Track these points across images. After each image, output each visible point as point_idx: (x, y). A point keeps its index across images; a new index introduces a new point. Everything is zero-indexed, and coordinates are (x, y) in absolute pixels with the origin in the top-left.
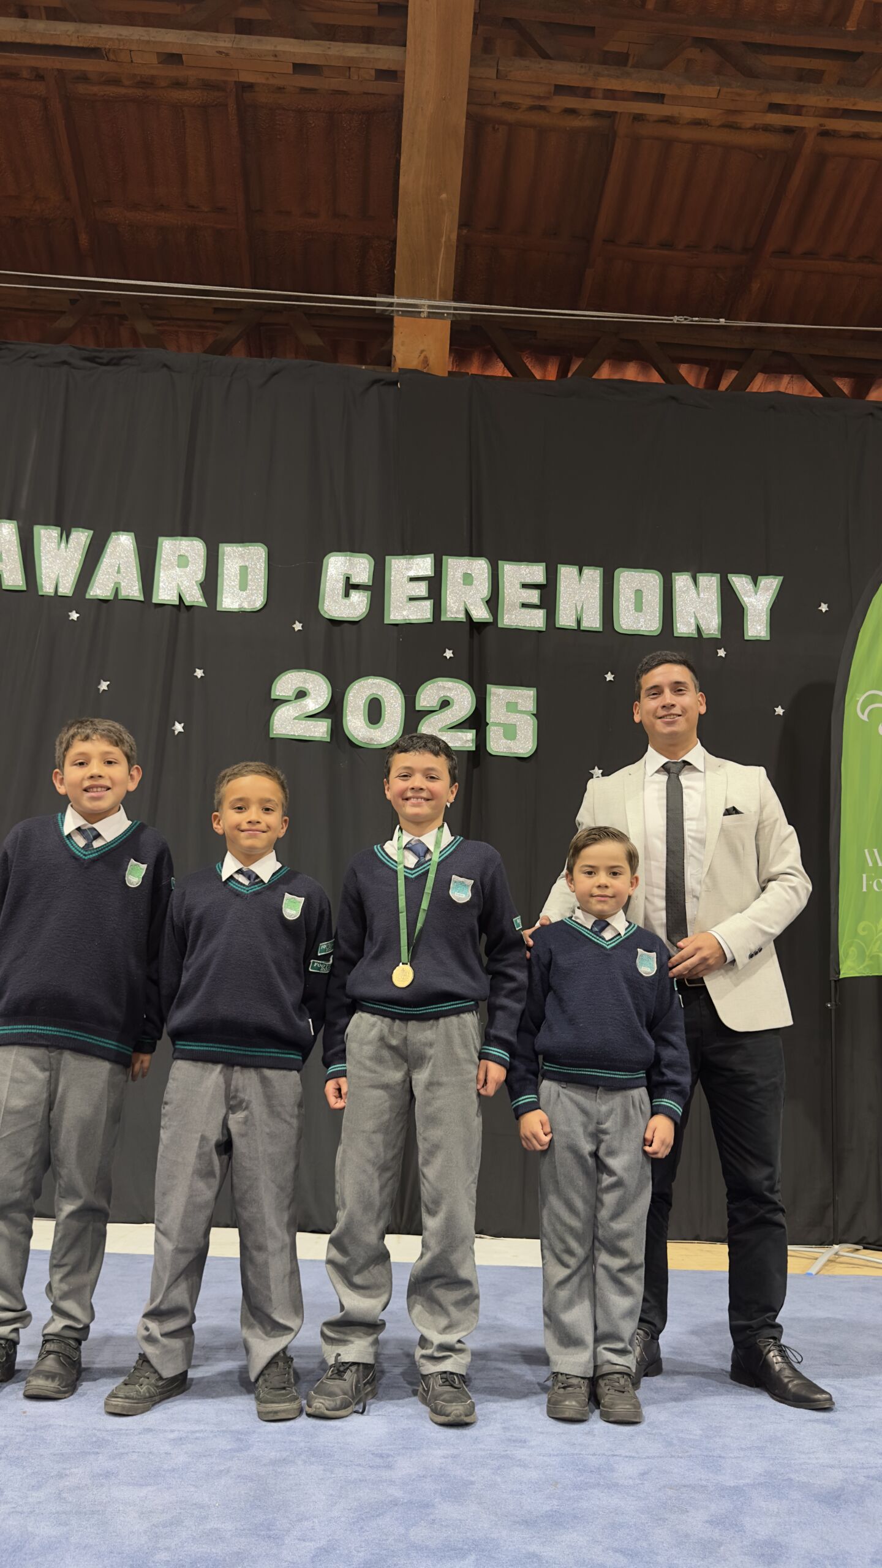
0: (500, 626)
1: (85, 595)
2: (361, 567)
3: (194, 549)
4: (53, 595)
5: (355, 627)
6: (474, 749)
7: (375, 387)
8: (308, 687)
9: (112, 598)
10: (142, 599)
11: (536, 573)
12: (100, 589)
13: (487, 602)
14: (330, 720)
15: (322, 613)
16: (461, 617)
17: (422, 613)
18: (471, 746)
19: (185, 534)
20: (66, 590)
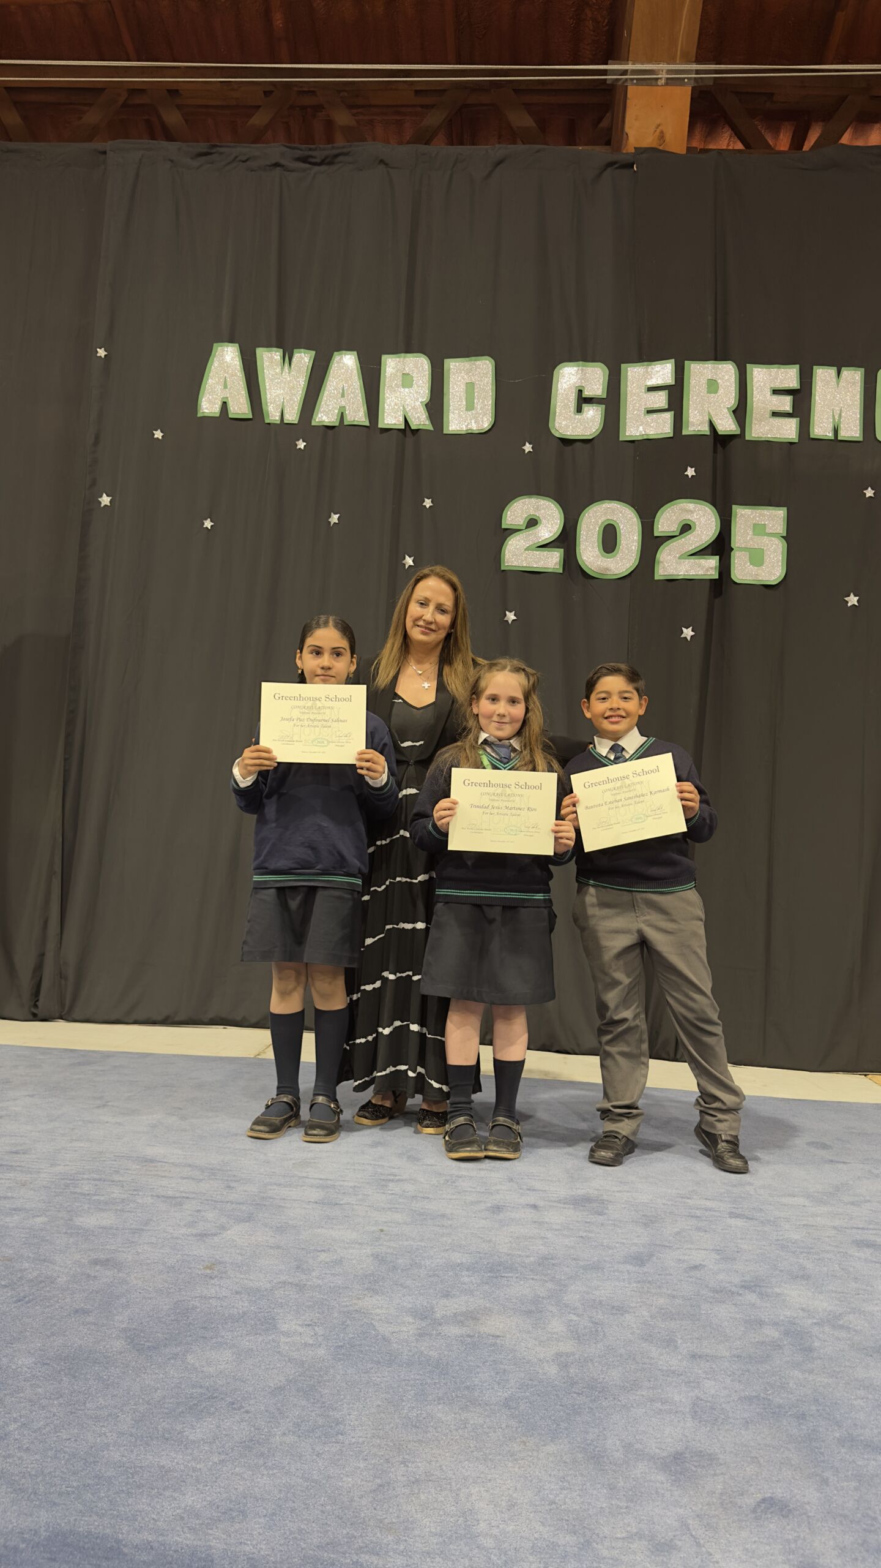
0: (747, 438)
1: (311, 423)
2: (594, 378)
3: (418, 366)
4: (279, 422)
5: (588, 446)
6: (717, 577)
7: (609, 170)
8: (540, 514)
9: (337, 424)
10: (367, 424)
11: (789, 376)
12: (325, 416)
13: (734, 412)
14: (562, 550)
15: (553, 431)
16: (705, 429)
17: (661, 427)
18: (714, 574)
19: (408, 349)
20: (292, 416)
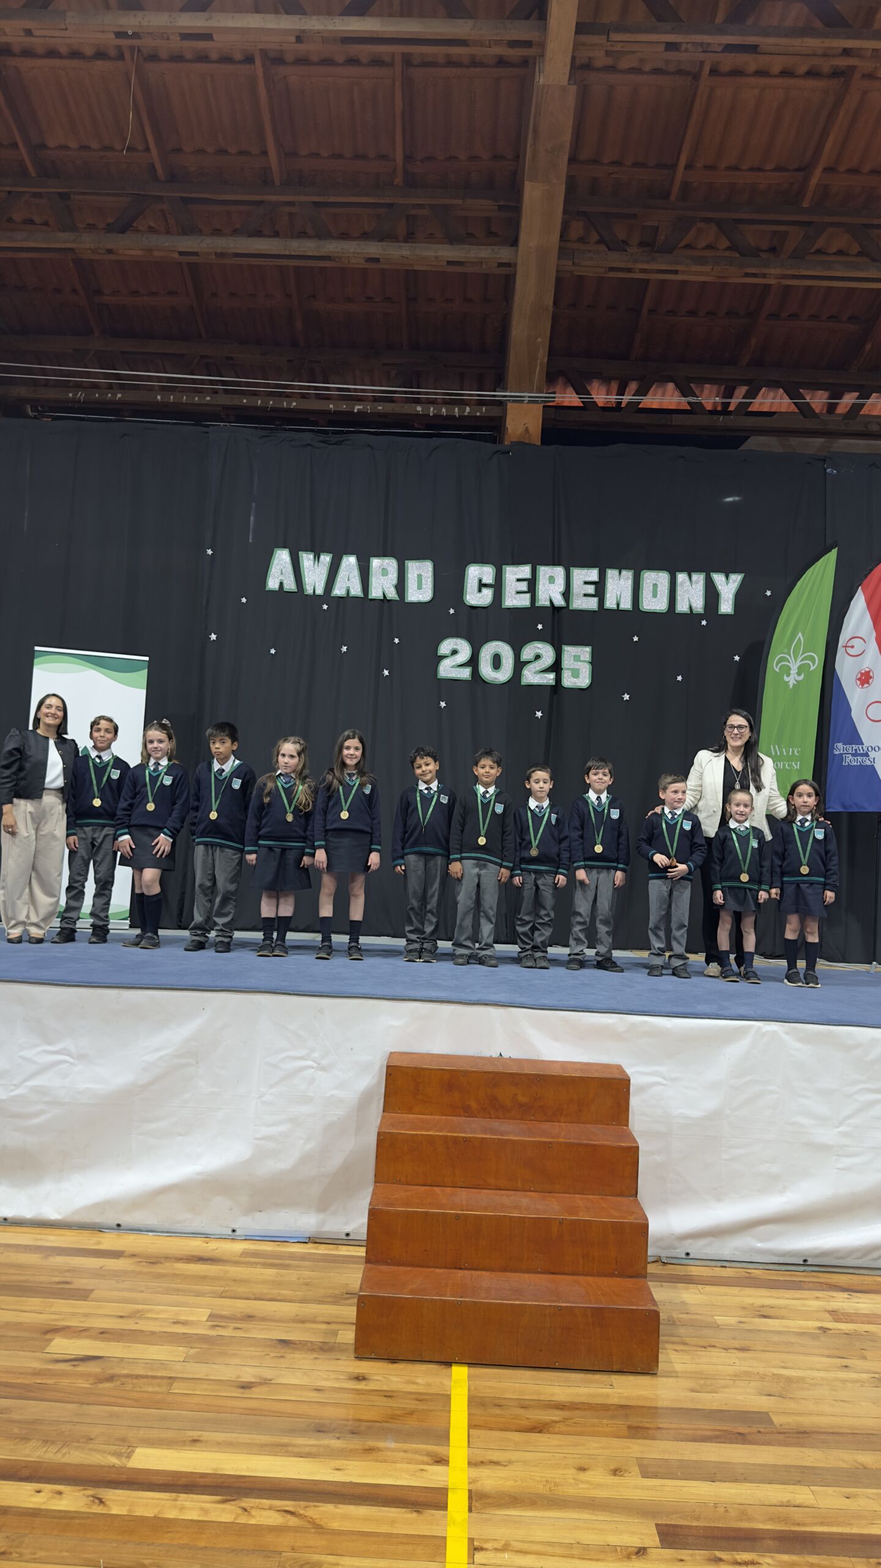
0: (571, 608)
1: (331, 594)
2: (487, 573)
3: (391, 564)
4: (312, 594)
5: (485, 610)
6: (554, 684)
7: (496, 458)
8: (458, 648)
9: (345, 596)
10: (362, 596)
11: (593, 575)
12: (338, 591)
13: (563, 594)
14: (471, 668)
15: (466, 602)
16: (548, 604)
17: (524, 601)
18: (552, 682)
19: (384, 554)
20: (320, 591)
